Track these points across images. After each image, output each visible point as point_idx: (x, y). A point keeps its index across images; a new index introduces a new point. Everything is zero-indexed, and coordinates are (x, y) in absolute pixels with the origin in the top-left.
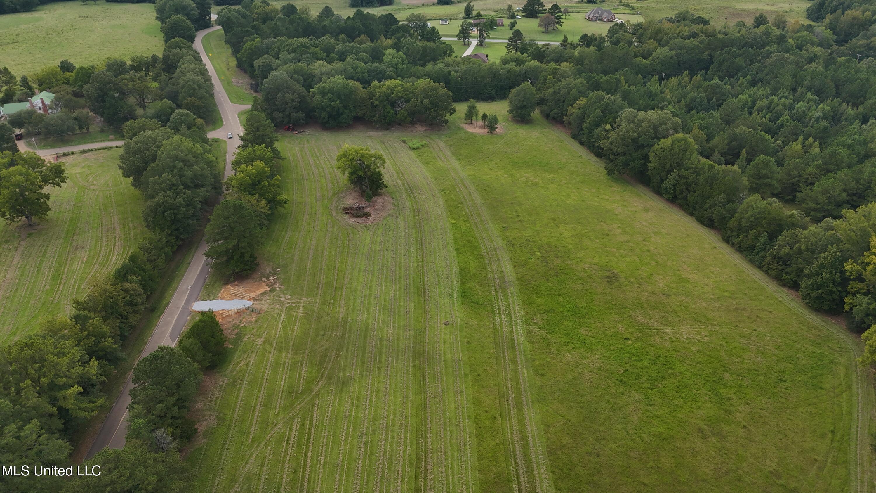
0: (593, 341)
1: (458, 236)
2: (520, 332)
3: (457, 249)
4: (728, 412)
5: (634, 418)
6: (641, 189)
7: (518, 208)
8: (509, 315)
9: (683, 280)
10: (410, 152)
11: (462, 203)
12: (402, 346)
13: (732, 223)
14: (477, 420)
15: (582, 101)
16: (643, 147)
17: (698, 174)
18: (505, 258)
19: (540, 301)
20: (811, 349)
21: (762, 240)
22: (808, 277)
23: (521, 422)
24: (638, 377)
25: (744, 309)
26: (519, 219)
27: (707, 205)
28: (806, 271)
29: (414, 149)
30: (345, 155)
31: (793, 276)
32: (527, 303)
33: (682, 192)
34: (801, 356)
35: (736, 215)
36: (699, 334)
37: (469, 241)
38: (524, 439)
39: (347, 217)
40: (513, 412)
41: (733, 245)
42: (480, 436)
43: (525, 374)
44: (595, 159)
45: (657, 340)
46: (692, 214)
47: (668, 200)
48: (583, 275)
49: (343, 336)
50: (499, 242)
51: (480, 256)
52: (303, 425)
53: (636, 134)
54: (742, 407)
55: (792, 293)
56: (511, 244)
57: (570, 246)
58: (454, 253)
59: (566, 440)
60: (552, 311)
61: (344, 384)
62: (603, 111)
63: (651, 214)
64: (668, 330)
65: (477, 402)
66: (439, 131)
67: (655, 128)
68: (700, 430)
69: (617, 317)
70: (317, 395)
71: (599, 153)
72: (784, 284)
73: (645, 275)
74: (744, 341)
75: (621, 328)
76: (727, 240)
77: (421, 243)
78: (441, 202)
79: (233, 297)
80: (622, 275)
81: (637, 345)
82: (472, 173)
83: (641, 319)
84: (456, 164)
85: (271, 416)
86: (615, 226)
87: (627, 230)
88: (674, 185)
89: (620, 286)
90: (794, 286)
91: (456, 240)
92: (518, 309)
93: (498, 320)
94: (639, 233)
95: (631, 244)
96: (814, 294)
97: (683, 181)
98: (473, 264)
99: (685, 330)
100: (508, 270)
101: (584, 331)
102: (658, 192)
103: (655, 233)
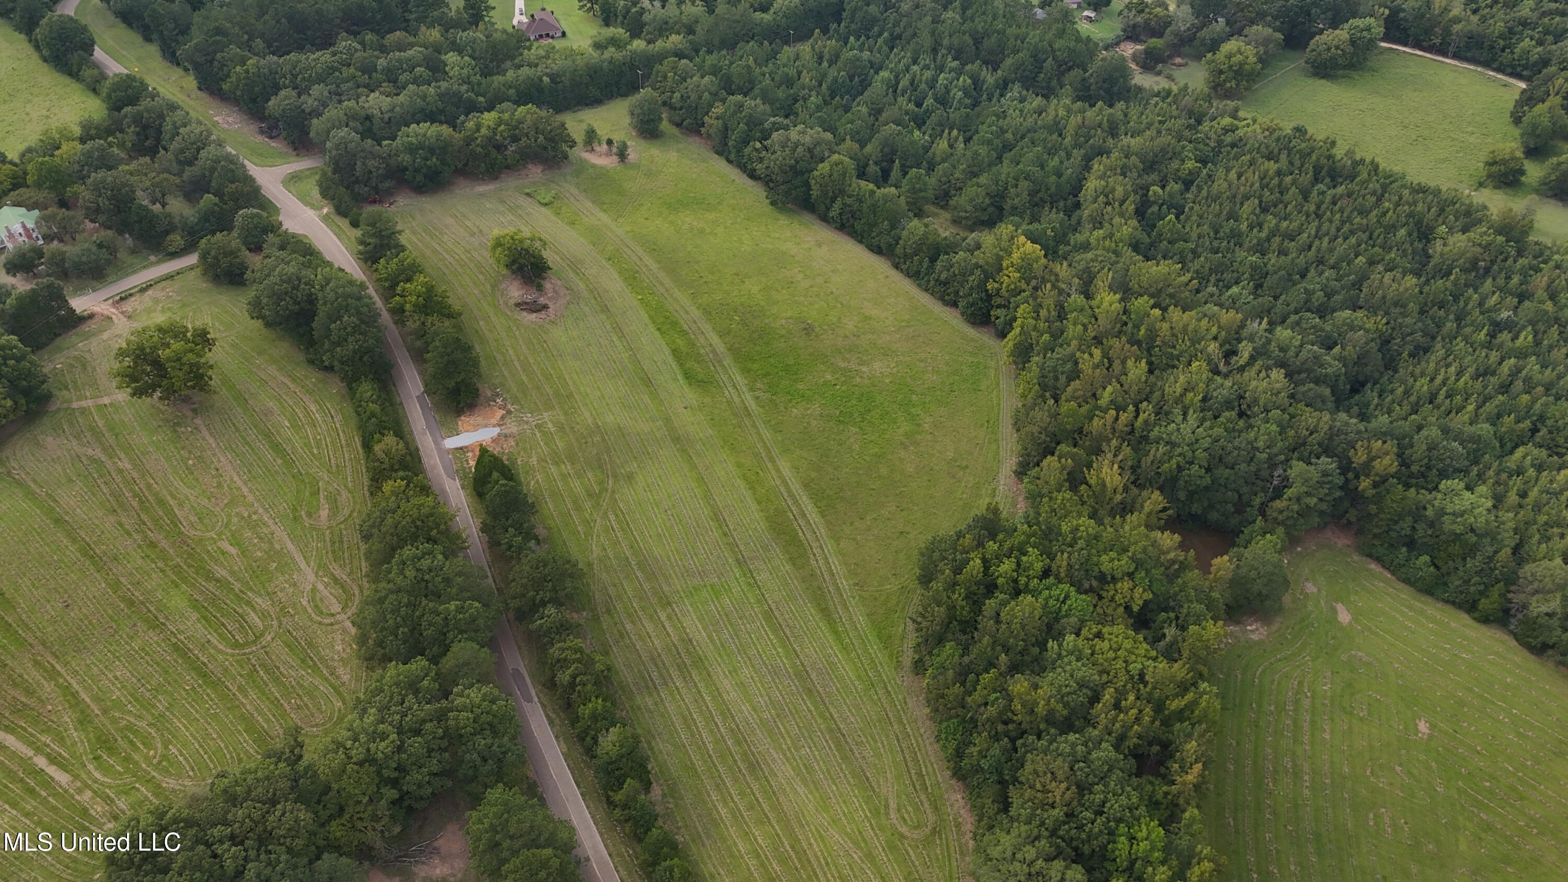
0: (811, 393)
1: (652, 313)
2: (748, 397)
3: (659, 329)
4: (919, 425)
5: (856, 447)
6: (807, 217)
7: (696, 267)
8: (734, 386)
9: (867, 318)
10: (543, 209)
11: (637, 272)
12: (659, 436)
13: (899, 250)
14: (745, 478)
15: (718, 109)
16: (802, 173)
17: (861, 201)
18: (707, 327)
19: (755, 366)
20: (971, 359)
21: (925, 265)
22: (965, 296)
23: (778, 470)
24: (851, 415)
25: (919, 335)
26: (702, 281)
27: (874, 234)
28: (961, 294)
29: (546, 204)
30: (498, 244)
31: (952, 297)
32: (746, 371)
33: (848, 219)
34: (964, 367)
35: (901, 242)
36: (888, 367)
37: (665, 317)
38: (784, 482)
39: (525, 314)
40: (769, 465)
41: (902, 271)
42: (752, 488)
43: (767, 434)
44: (750, 182)
45: (858, 379)
46: (861, 242)
47: (836, 228)
48: (783, 332)
49: (604, 440)
50: (695, 313)
51: (683, 333)
52: (616, 515)
53: (793, 161)
54: (928, 419)
55: (953, 310)
56: (707, 312)
57: (762, 303)
58: (657, 333)
59: (813, 475)
60: (768, 374)
61: (630, 477)
62: (747, 124)
63: (825, 248)
64: (865, 369)
65: (739, 465)
66: (559, 169)
67: (810, 150)
68: (902, 443)
69: (823, 367)
70: (613, 492)
71: (753, 175)
72: (946, 303)
73: (835, 320)
74: (922, 365)
75: (829, 377)
76: (896, 266)
77: (618, 329)
78: (615, 275)
79: (476, 427)
80: (816, 324)
81: (844, 388)
82: (628, 228)
83: (842, 365)
84: (605, 218)
85: (588, 517)
86: (796, 270)
87: (808, 273)
88: (840, 214)
89: (817, 336)
90: (954, 304)
91: (651, 318)
92: (739, 379)
93: (727, 393)
94: (819, 275)
95: (815, 289)
96: (969, 312)
97: (848, 209)
98: (680, 342)
99: (877, 366)
100: (715, 340)
101: (800, 386)
102: (824, 219)
103: (833, 271)
